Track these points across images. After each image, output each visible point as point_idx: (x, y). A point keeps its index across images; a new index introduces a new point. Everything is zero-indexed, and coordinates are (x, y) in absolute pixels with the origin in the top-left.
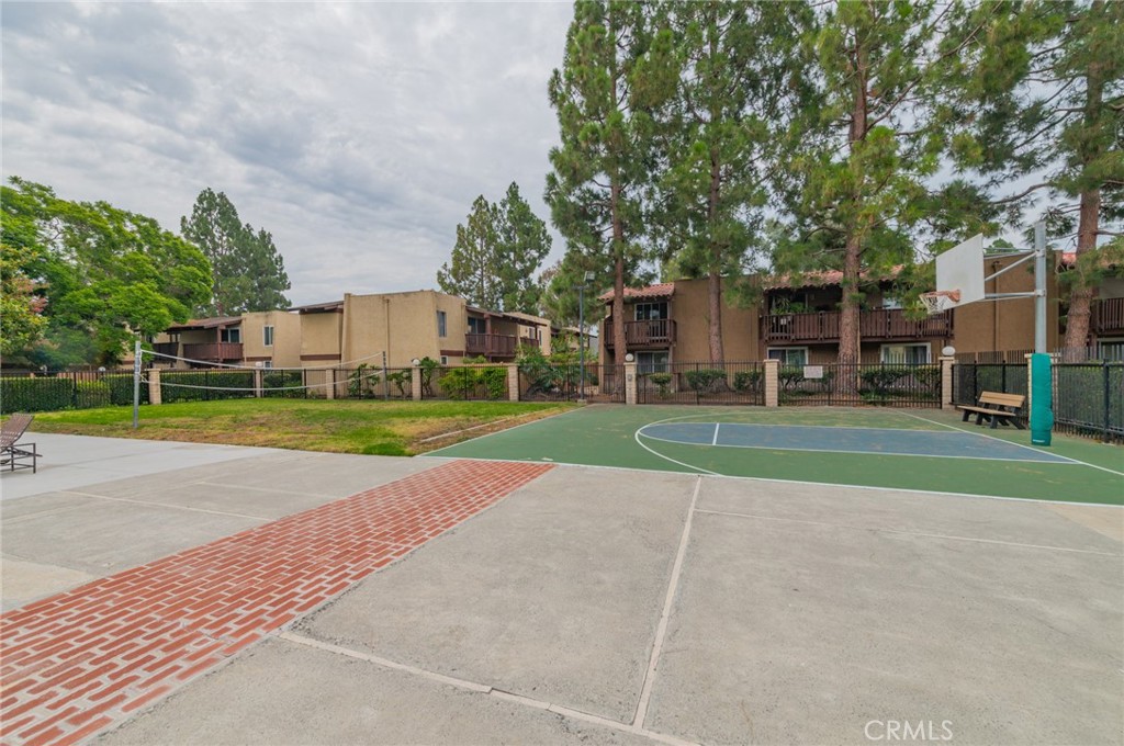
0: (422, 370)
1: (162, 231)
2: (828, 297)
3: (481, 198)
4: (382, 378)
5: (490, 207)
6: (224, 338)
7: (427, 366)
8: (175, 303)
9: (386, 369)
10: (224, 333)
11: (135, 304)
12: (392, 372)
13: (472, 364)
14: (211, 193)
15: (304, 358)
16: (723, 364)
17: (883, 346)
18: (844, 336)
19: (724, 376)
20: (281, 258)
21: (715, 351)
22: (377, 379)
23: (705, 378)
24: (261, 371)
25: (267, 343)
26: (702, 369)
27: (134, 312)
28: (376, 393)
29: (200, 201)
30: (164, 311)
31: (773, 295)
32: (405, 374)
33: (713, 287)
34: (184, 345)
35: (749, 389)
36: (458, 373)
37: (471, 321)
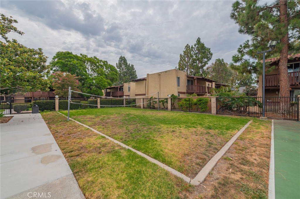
0: (171, 99)
1: (108, 64)
3: (188, 45)
4: (158, 101)
5: (190, 47)
6: (120, 90)
7: (173, 98)
8: (109, 81)
9: (159, 99)
10: (120, 89)
11: (100, 81)
12: (161, 100)
13: (191, 97)
14: (122, 57)
15: (136, 95)
20: (136, 71)
22: (156, 102)
24: (125, 99)
25: (129, 91)
27: (99, 83)
28: (155, 107)
29: (120, 59)
30: (106, 83)
32: (165, 101)
34: (112, 92)
36: (185, 100)
37: (188, 81)
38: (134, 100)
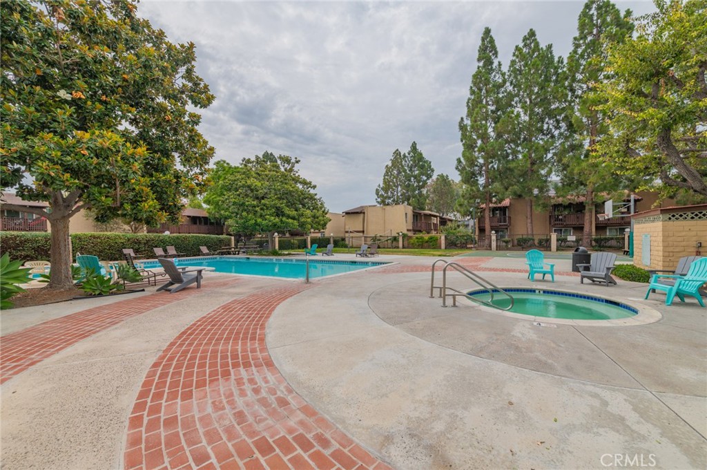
0: (402, 237)
2: (579, 208)
3: (397, 150)
4: (384, 240)
5: (402, 155)
7: (404, 236)
9: (385, 237)
12: (388, 238)
13: (420, 235)
15: (346, 232)
16: (533, 235)
17: (608, 228)
18: (585, 224)
19: (533, 240)
21: (529, 230)
23: (525, 241)
26: (524, 237)
31: (556, 206)
32: (395, 239)
33: (529, 204)
35: (544, 245)
36: (416, 239)
37: (414, 215)
38: (343, 239)
